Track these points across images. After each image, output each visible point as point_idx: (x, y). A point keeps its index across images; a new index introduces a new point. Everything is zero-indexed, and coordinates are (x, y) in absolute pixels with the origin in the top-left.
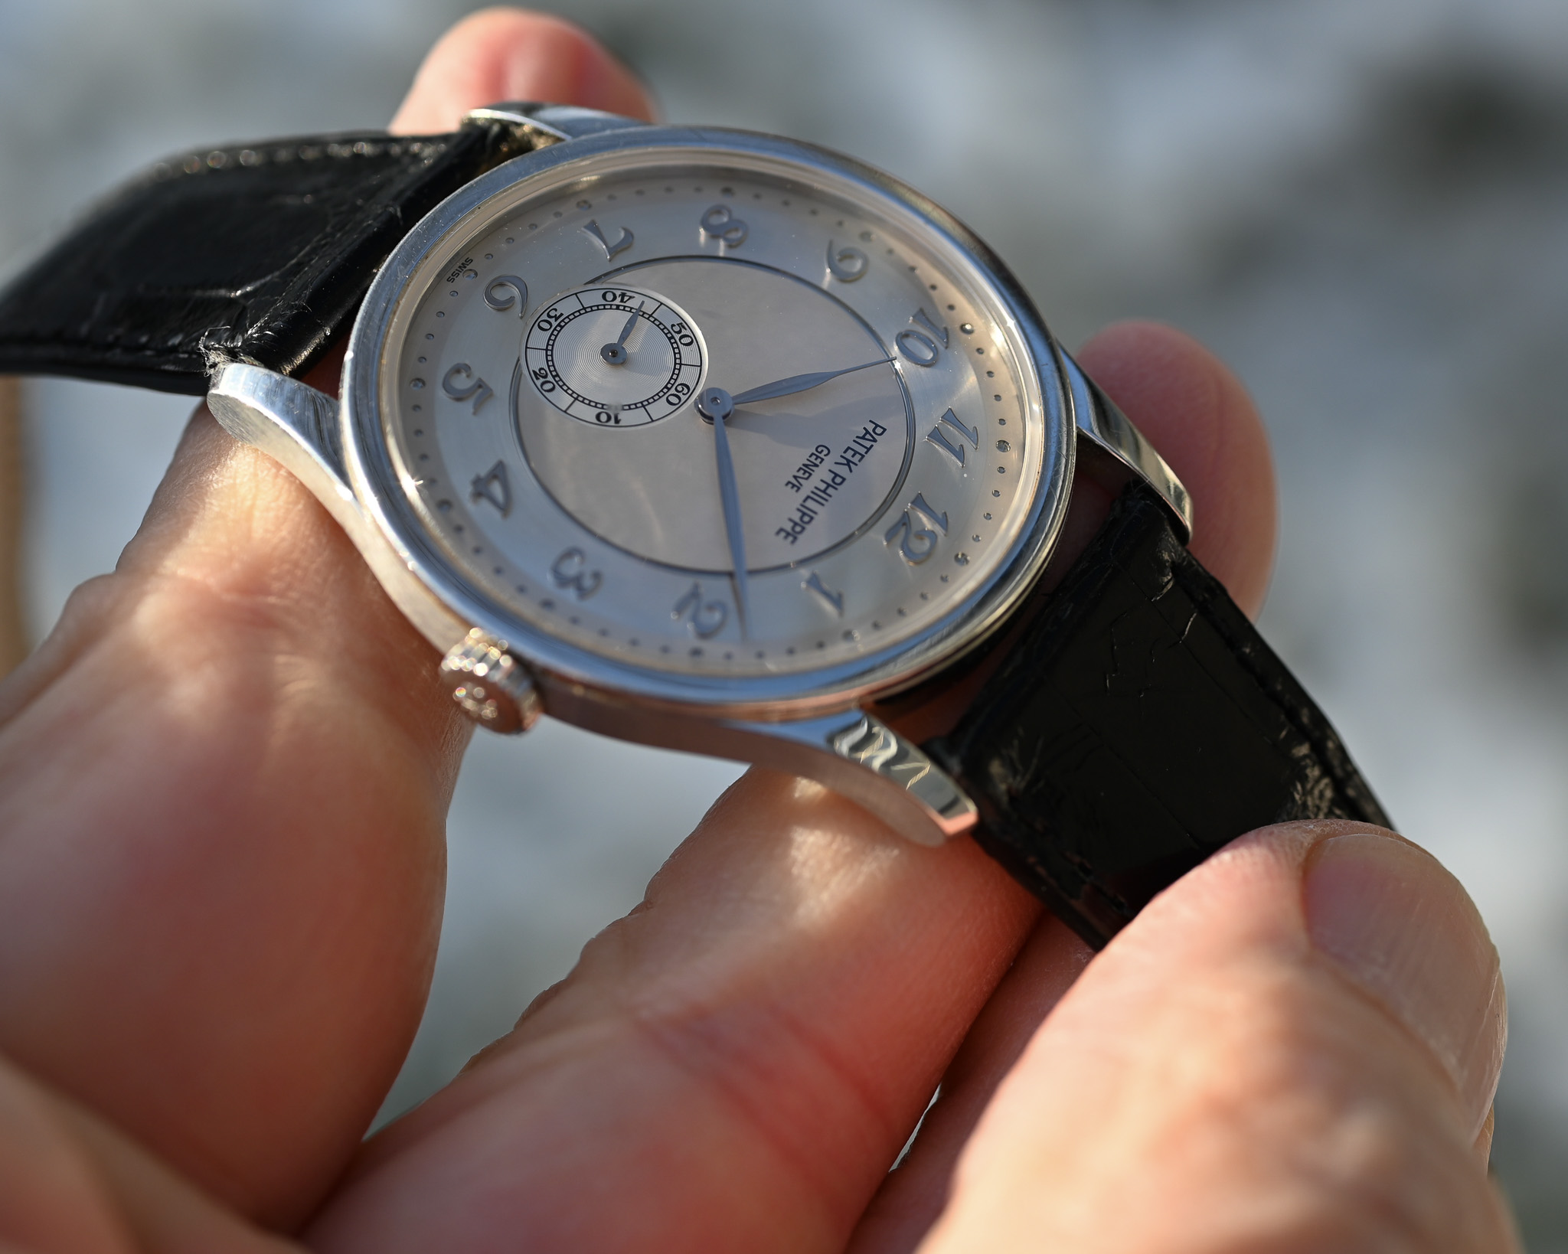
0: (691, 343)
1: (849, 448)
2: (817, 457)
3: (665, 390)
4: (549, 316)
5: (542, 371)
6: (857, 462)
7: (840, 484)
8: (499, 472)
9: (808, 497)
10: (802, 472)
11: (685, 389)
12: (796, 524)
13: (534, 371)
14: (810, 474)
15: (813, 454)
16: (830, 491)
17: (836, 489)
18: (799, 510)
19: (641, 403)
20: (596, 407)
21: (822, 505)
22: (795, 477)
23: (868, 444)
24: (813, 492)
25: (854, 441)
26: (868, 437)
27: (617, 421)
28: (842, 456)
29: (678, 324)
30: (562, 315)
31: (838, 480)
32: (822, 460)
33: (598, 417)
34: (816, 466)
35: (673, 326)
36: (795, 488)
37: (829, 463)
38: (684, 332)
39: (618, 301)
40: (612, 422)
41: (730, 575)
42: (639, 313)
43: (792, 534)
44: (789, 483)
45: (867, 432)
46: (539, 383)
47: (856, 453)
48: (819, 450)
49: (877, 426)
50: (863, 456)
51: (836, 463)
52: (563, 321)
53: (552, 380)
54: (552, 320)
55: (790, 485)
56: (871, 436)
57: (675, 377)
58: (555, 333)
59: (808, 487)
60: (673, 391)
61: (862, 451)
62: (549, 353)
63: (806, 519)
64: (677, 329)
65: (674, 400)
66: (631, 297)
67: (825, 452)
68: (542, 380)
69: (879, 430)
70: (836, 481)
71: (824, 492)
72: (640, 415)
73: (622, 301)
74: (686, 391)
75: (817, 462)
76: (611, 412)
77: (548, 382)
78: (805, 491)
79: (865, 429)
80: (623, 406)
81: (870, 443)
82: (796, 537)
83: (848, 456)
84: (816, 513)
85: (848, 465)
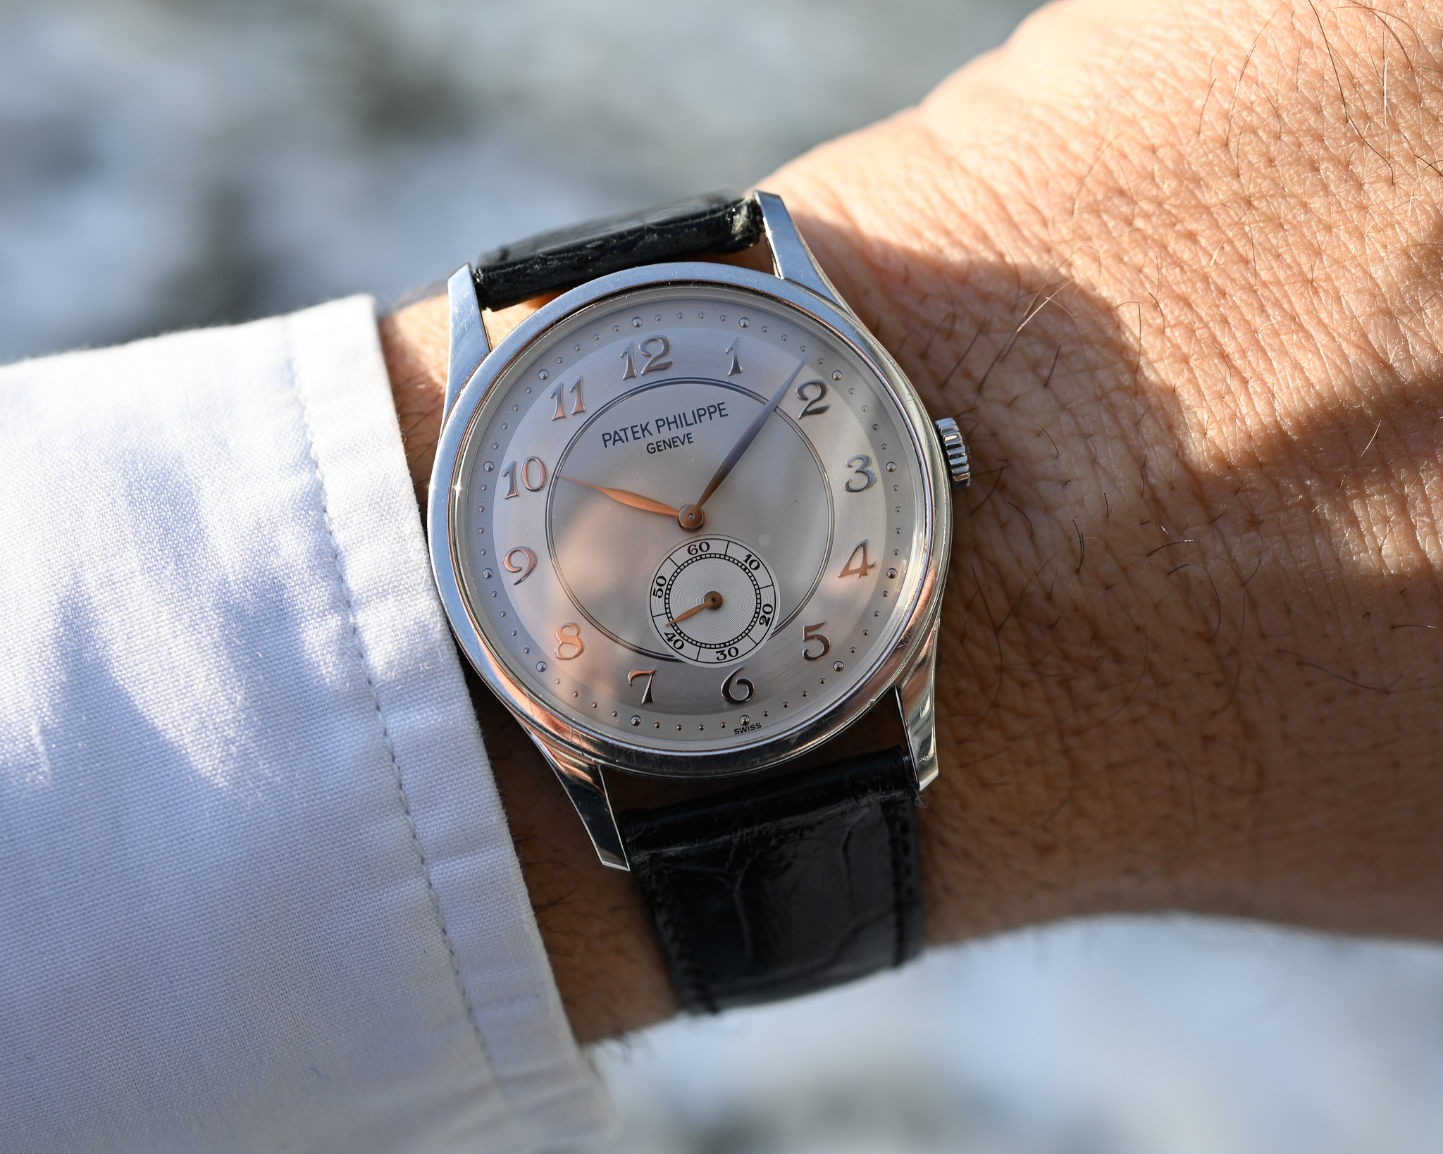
0: (659, 578)
1: (635, 439)
2: (658, 446)
3: (704, 557)
4: (725, 656)
5: (762, 621)
6: (639, 426)
7: (663, 420)
8: (846, 572)
9: (687, 425)
10: (676, 444)
11: (691, 549)
12: (710, 413)
13: (767, 625)
14: (673, 439)
15: (659, 450)
16: (671, 420)
17: (667, 418)
18: (701, 421)
19: (724, 559)
20: (753, 575)
21: (684, 414)
22: (683, 444)
23: (622, 434)
24: (682, 426)
25: (627, 441)
26: (617, 438)
27: (749, 556)
28: (644, 436)
29: (656, 596)
30: (717, 652)
31: (660, 423)
32: (657, 443)
33: (757, 568)
34: (664, 442)
35: (660, 597)
36: (689, 436)
37: (656, 438)
38: (658, 587)
40: (753, 558)
42: (672, 622)
43: (719, 408)
44: (689, 442)
45: (615, 441)
46: (770, 616)
47: (634, 433)
48: (653, 450)
49: (605, 441)
50: (632, 428)
51: (652, 435)
52: (720, 648)
53: (761, 612)
54: (726, 653)
55: (691, 440)
56: (613, 438)
57: (690, 561)
58: (732, 642)
59: (680, 432)
60: (700, 553)
61: (629, 432)
62: (747, 631)
63: (702, 412)
64: (659, 593)
65: (704, 547)
66: (666, 634)
67: (650, 447)
68: (767, 616)
69: (607, 437)
70: (661, 423)
71: (676, 422)
72: (734, 551)
73: (674, 636)
74: (693, 547)
75: (662, 443)
76: (747, 565)
77: (765, 612)
78: (686, 430)
79: (614, 444)
80: (737, 564)
81: (620, 433)
82: (719, 405)
83: (640, 434)
84: (693, 412)
85: (646, 428)
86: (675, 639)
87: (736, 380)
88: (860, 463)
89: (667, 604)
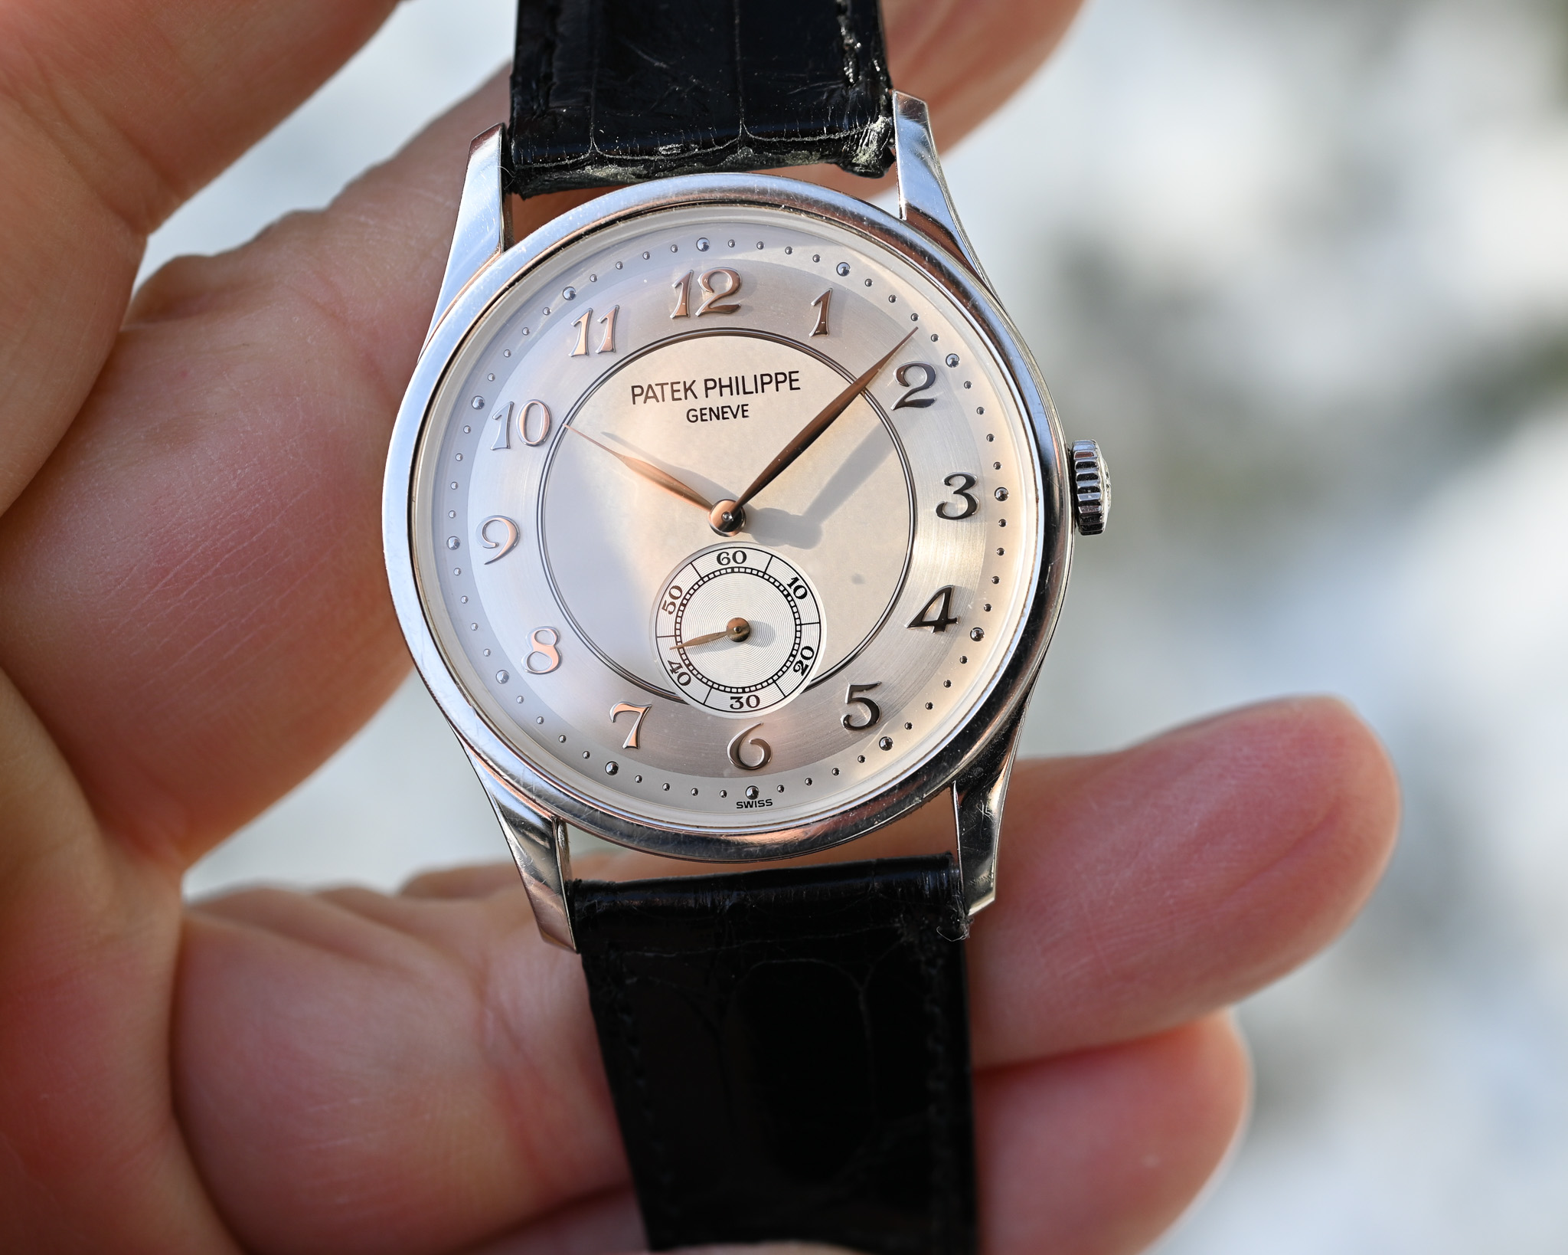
0: (673, 588)
1: (674, 399)
2: (702, 415)
3: (736, 570)
4: (742, 705)
5: (797, 668)
6: (682, 384)
7: (714, 380)
8: (920, 621)
9: (745, 393)
10: (726, 416)
11: (722, 557)
12: (777, 382)
13: (802, 674)
14: (723, 408)
15: (702, 420)
16: (725, 382)
17: (720, 379)
18: (764, 390)
19: (762, 577)
20: (796, 606)
22: (735, 417)
23: (658, 390)
24: (738, 393)
25: (663, 400)
26: (651, 394)
27: (796, 580)
28: (686, 398)
29: (666, 610)
30: (732, 698)
31: (710, 384)
32: (701, 410)
33: (803, 596)
34: (711, 409)
35: (670, 613)
36: (745, 408)
37: (702, 402)
38: (669, 600)
39: (684, 669)
40: (800, 583)
42: (681, 647)
43: (790, 378)
44: (744, 416)
45: (647, 397)
46: (809, 663)
47: (673, 391)
48: (695, 418)
49: (634, 396)
50: (672, 384)
51: (696, 398)
52: (737, 693)
53: (799, 655)
54: (743, 700)
55: (746, 414)
56: (646, 393)
57: (718, 573)
58: (753, 689)
59: (735, 401)
60: (733, 564)
61: (667, 389)
62: (775, 678)
63: (766, 379)
64: (671, 608)
65: (739, 557)
66: (671, 663)
67: (692, 413)
68: (805, 662)
69: (637, 391)
70: (712, 385)
71: (730, 386)
72: (776, 570)
73: (681, 667)
74: (724, 555)
75: (707, 411)
76: (791, 591)
77: (803, 656)
78: (741, 399)
79: (645, 402)
80: (778, 587)
81: (654, 387)
82: (790, 373)
83: (681, 395)
84: (755, 376)
85: (690, 388)
86: (680, 671)
87: (821, 344)
88: (962, 481)
89: (678, 623)
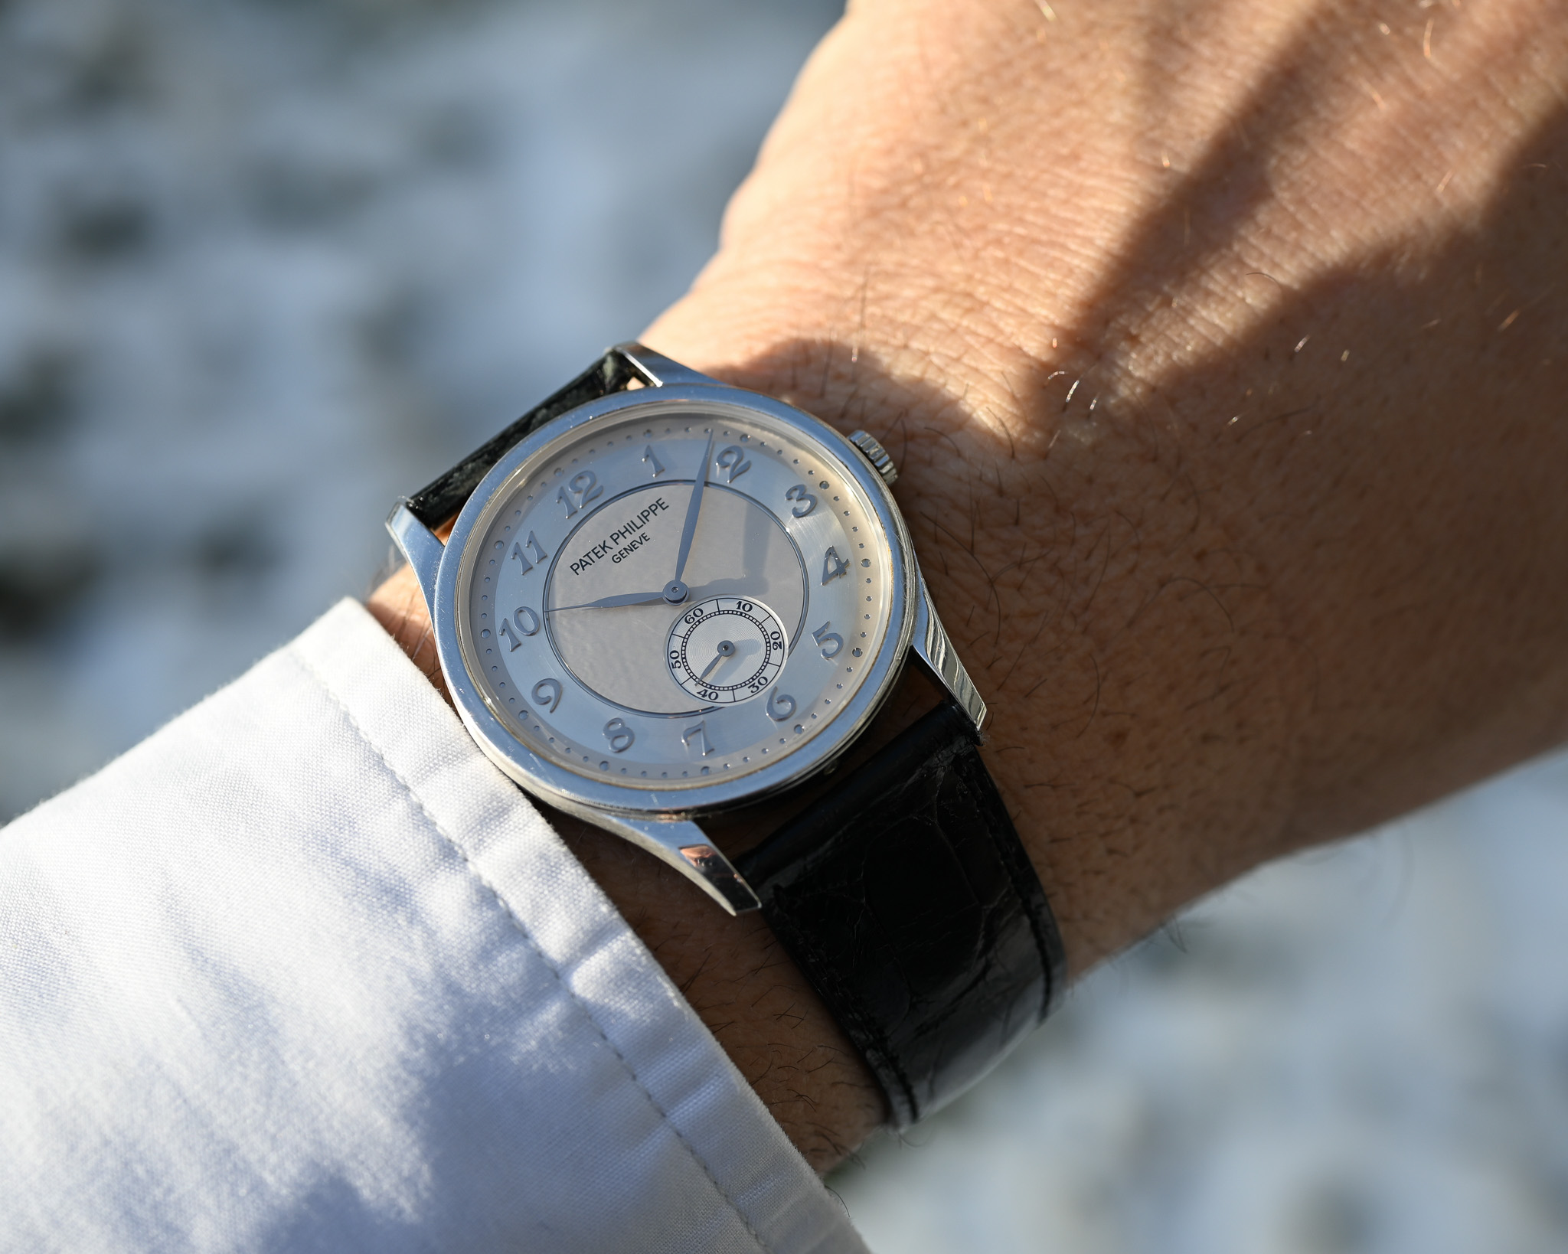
0: (671, 653)
1: (599, 558)
2: (622, 555)
3: (701, 620)
4: (758, 687)
5: (775, 647)
6: (598, 547)
7: (616, 534)
8: (827, 578)
9: (638, 528)
10: (636, 546)
11: (688, 619)
12: (653, 511)
13: (781, 648)
14: (631, 544)
15: (624, 557)
16: (623, 530)
17: (619, 531)
18: (648, 521)
19: (719, 614)
20: (750, 616)
21: (632, 522)
22: (641, 543)
23: (586, 559)
24: (635, 531)
25: (594, 562)
26: (584, 564)
27: (740, 603)
28: (606, 553)
29: (676, 668)
30: (749, 687)
31: (615, 537)
32: (619, 553)
33: (751, 608)
34: (625, 549)
35: (679, 667)
37: (616, 549)
38: (674, 661)
39: (710, 691)
40: (743, 603)
41: (707, 484)
42: (700, 682)
43: (659, 504)
44: (646, 540)
45: (583, 567)
46: (780, 640)
47: (596, 554)
48: (619, 560)
49: (575, 570)
50: (593, 551)
51: (612, 549)
52: (750, 683)
53: (771, 640)
54: (757, 684)
55: (647, 538)
56: (582, 564)
57: (692, 629)
58: (758, 674)
59: (636, 536)
60: (697, 619)
61: (592, 555)
62: (766, 660)
63: (646, 514)
64: (678, 665)
65: (698, 613)
66: (699, 693)
67: (615, 558)
68: (777, 641)
69: (575, 567)
71: (627, 530)
72: (725, 605)
73: (706, 691)
75: (623, 551)
76: (742, 610)
77: (774, 639)
78: (639, 532)
79: (584, 570)
80: (732, 613)
81: (585, 559)
82: (657, 502)
83: (602, 552)
84: (638, 516)
85: (604, 546)
86: (708, 693)
87: (662, 478)
88: (796, 494)
89: (688, 670)
